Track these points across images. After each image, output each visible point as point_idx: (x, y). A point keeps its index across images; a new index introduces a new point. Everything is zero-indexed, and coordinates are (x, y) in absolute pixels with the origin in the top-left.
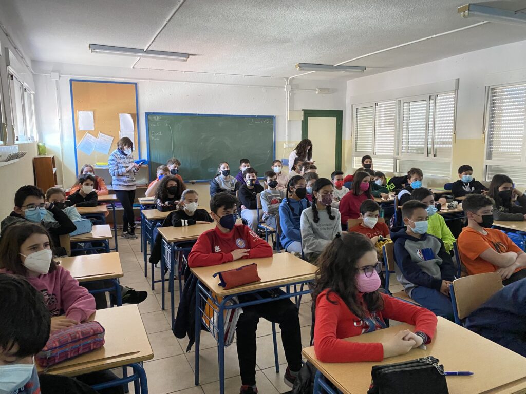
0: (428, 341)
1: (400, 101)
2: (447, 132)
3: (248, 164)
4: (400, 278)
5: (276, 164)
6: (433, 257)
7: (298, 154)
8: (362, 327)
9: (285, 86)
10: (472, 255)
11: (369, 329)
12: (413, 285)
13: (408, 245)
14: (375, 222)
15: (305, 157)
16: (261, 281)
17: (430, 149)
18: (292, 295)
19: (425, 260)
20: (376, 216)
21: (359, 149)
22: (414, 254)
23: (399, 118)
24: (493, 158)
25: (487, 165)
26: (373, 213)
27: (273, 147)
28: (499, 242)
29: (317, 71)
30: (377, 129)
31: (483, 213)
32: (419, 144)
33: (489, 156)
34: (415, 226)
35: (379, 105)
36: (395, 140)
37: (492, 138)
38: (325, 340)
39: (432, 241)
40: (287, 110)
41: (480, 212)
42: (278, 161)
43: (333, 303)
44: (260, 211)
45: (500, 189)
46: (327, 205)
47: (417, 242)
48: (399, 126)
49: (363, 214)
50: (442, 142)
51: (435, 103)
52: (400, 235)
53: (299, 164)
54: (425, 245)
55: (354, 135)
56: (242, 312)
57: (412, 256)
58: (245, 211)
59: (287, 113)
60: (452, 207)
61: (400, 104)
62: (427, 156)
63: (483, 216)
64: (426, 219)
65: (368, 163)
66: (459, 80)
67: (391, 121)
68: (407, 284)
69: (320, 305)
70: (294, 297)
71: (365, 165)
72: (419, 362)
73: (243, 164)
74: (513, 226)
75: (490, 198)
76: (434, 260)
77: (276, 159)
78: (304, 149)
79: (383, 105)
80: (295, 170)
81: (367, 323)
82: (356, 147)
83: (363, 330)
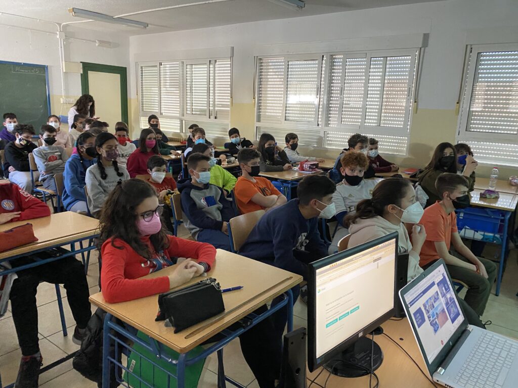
0: (208, 269)
1: (183, 62)
2: (226, 96)
3: (15, 120)
4: (187, 225)
5: (51, 119)
6: (215, 203)
7: (78, 110)
8: (150, 267)
9: (58, 33)
10: (245, 200)
11: (156, 268)
12: (198, 229)
13: (194, 194)
14: (164, 177)
15: (87, 114)
16: (39, 241)
17: (212, 112)
18: (78, 252)
19: (209, 206)
20: (164, 171)
21: (145, 109)
22: (199, 202)
23: (183, 79)
24: (262, 121)
25: (257, 127)
26: (160, 168)
27: (47, 102)
28: (265, 188)
29: (96, 20)
30: (162, 89)
31: (252, 164)
32: (202, 106)
33: (259, 120)
34: (199, 176)
35: (164, 65)
36: (180, 101)
37: (261, 103)
38: (113, 283)
39: (214, 189)
40: (62, 61)
41: (250, 164)
42: (54, 116)
43: (119, 248)
44: (34, 173)
45: (266, 146)
46: (113, 160)
47: (201, 191)
48: (183, 87)
49: (151, 170)
50: (221, 104)
51: (214, 68)
52: (186, 185)
53: (80, 121)
54: (208, 193)
55: (140, 93)
56: (16, 277)
57: (197, 203)
58: (14, 174)
59: (63, 65)
60: (231, 162)
61: (183, 66)
62: (209, 118)
63: (252, 167)
64: (209, 171)
65: (155, 123)
66: (233, 47)
67: (175, 82)
68: (193, 229)
69: (105, 252)
70: (81, 254)
71: (151, 125)
72: (199, 284)
73: (8, 120)
74: (276, 175)
75: (258, 152)
76: (216, 206)
77: (52, 114)
78: (85, 105)
79: (168, 66)
80: (75, 128)
81: (154, 262)
82: (143, 107)
83: (151, 270)
